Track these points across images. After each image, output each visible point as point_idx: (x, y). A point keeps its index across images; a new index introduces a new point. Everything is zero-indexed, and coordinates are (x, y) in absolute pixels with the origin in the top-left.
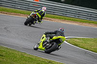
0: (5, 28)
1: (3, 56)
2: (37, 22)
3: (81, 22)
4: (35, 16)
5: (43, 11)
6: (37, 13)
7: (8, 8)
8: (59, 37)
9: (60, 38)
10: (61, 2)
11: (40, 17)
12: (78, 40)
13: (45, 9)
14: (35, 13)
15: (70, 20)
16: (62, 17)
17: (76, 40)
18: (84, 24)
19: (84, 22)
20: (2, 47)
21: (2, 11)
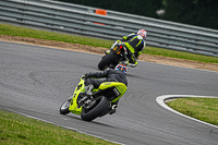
0: (31, 75)
1: (24, 138)
2: (127, 62)
3: (200, 61)
4: (122, 50)
6: (127, 44)
7: (38, 30)
8: (113, 84)
9: (114, 87)
10: (157, 17)
11: (133, 51)
12: (194, 103)
14: (121, 43)
15: (177, 56)
16: (159, 50)
17: (189, 102)
18: (207, 66)
19: (207, 61)
20: (23, 119)
21: (24, 37)
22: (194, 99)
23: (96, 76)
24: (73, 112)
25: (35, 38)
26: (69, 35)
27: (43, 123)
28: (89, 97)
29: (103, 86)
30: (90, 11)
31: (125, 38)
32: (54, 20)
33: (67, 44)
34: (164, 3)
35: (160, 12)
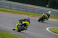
0: (13, 22)
2: (46, 20)
5: (49, 13)
7: (15, 10)
9: (26, 23)
12: (56, 30)
13: (50, 12)
14: (44, 15)
17: (55, 30)
21: (11, 12)
22: (56, 29)
23: (22, 20)
24: (16, 29)
25: (14, 13)
26: (23, 12)
27: (16, 35)
28: (20, 26)
29: (23, 23)
30: (29, 6)
31: (45, 13)
32: (19, 8)
33: (23, 14)
34: (48, 3)
35: (47, 6)
